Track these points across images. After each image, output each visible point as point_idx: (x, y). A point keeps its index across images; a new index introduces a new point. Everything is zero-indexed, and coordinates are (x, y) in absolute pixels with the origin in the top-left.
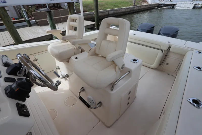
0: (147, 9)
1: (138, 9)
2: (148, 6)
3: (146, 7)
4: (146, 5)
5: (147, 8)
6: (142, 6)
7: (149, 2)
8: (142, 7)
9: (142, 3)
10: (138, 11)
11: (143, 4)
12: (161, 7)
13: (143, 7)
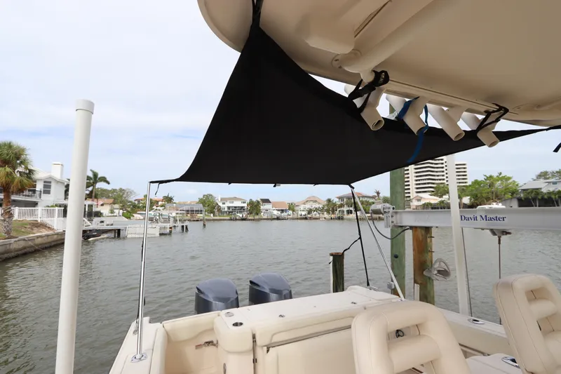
0: (53, 244)
1: (25, 248)
2: (55, 236)
3: (50, 240)
4: (48, 236)
5: (54, 241)
6: (38, 237)
7: (55, 228)
8: (39, 241)
9: (32, 229)
10: (23, 251)
11: (38, 232)
12: (94, 236)
13: (40, 239)
